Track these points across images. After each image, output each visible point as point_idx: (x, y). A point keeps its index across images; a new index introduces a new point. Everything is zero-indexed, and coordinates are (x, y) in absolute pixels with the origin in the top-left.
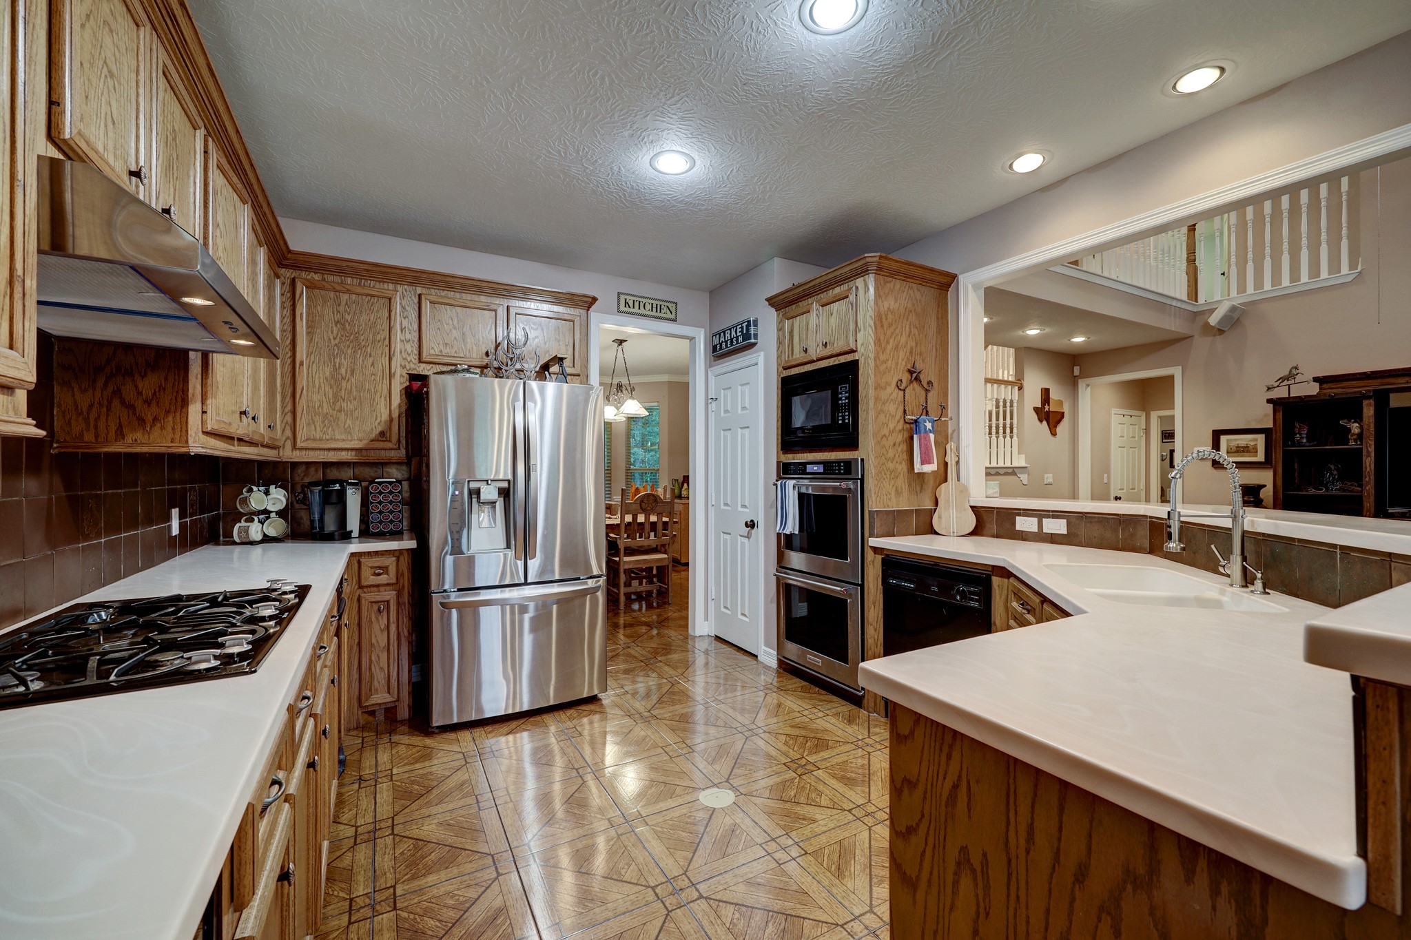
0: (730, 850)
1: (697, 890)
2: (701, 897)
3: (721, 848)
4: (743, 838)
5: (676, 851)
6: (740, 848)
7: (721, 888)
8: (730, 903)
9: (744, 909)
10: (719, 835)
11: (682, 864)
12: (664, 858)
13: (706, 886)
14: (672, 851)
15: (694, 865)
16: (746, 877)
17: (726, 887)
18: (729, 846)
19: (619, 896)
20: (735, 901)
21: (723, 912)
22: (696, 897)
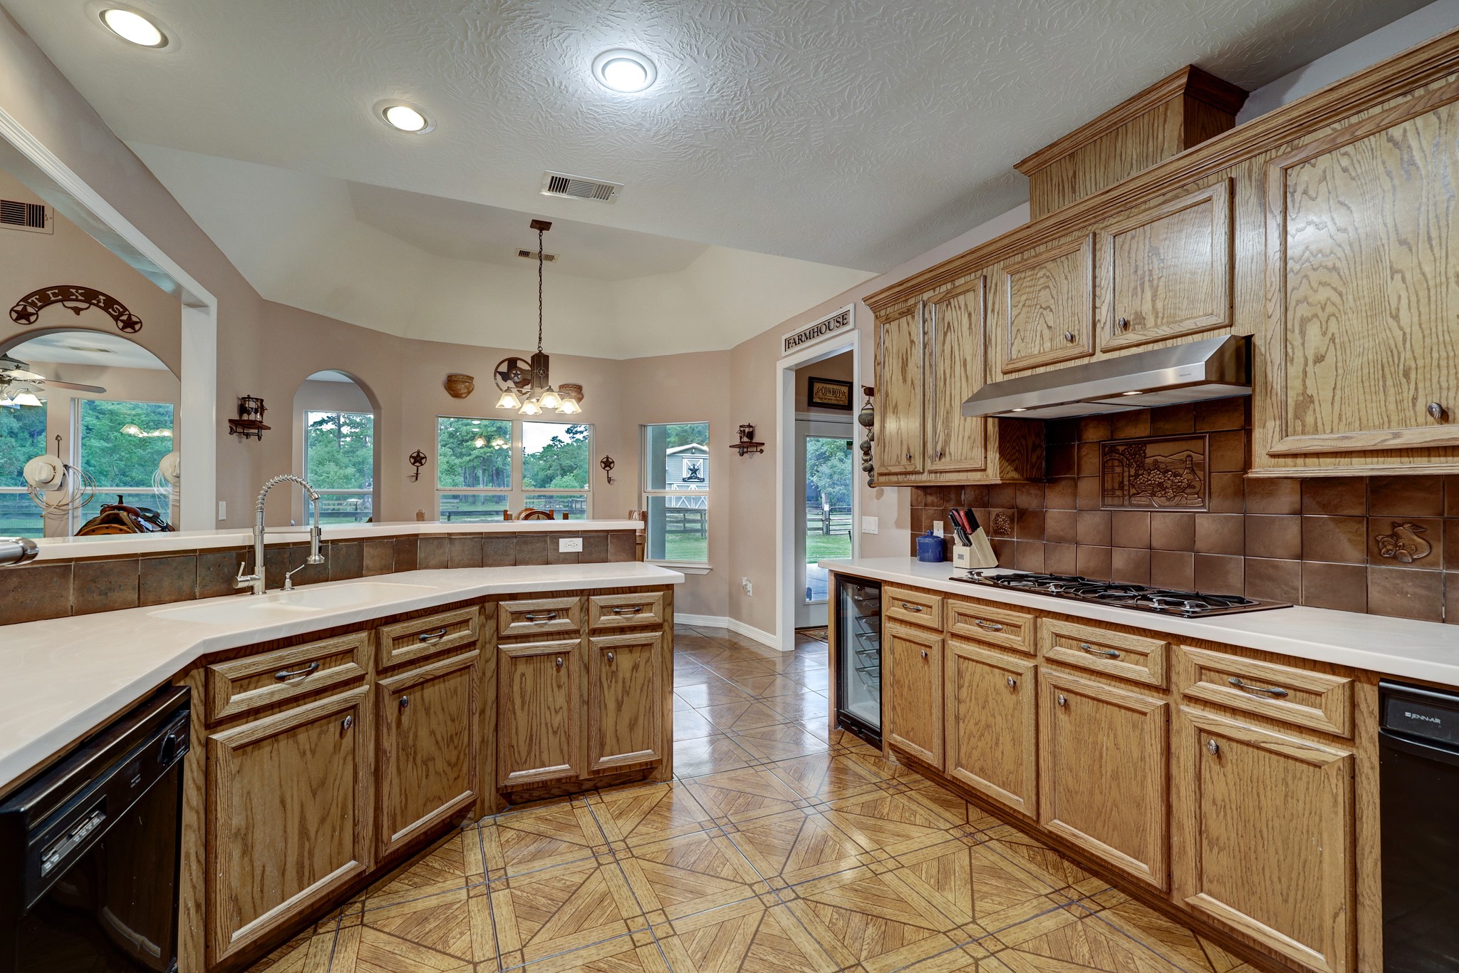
0: (715, 930)
1: (754, 891)
2: (751, 886)
3: (724, 935)
4: (694, 945)
5: (780, 934)
6: (701, 932)
7: (730, 892)
8: (723, 879)
9: (712, 873)
10: (724, 953)
11: (771, 919)
12: (792, 927)
13: (745, 894)
14: (785, 936)
15: (758, 916)
16: (702, 899)
17: (725, 893)
18: (714, 936)
19: (831, 892)
20: (718, 880)
21: (731, 872)
22: (756, 885)
